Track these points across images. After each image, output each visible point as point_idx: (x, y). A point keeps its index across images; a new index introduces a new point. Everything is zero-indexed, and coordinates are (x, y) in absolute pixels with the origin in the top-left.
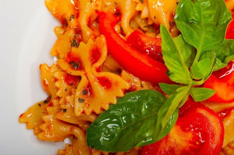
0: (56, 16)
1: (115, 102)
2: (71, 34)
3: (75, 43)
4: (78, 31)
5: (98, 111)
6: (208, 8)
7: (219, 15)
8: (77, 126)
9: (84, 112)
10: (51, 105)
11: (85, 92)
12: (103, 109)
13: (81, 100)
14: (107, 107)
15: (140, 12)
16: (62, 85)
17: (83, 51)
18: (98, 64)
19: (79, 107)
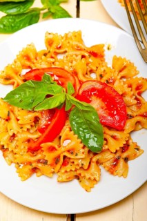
0: (31, 175)
1: (76, 136)
2: (40, 165)
3: (45, 162)
4: (39, 161)
5: (82, 145)
6: (25, 94)
7: (29, 87)
8: (91, 159)
9: (83, 153)
10: (80, 174)
11: (72, 153)
12: (81, 142)
13: (76, 155)
14: (80, 140)
15: (28, 130)
16: (69, 167)
17: (49, 157)
18: (56, 147)
19: (80, 156)
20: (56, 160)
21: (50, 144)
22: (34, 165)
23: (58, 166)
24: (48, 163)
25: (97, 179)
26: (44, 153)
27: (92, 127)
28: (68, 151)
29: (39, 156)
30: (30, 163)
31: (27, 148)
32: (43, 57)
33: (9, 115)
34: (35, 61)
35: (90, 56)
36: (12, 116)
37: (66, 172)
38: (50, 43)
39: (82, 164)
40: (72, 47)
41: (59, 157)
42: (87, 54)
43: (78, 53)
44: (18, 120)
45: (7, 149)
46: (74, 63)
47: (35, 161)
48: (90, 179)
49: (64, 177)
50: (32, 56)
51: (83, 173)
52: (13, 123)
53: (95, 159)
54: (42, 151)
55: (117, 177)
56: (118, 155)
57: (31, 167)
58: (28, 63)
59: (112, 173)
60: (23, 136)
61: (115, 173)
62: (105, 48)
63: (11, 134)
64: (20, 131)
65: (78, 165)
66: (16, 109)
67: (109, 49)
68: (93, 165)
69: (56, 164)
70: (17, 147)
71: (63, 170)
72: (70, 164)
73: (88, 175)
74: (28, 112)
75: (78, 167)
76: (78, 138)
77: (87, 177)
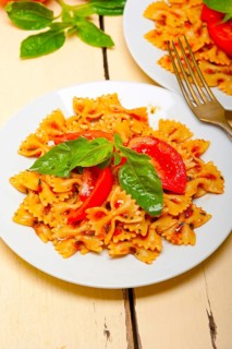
1: (130, 196)
2: (86, 238)
4: (84, 233)
5: (137, 207)
6: (58, 159)
8: (149, 226)
9: (140, 216)
10: (136, 245)
11: (126, 217)
13: (132, 218)
14: (134, 201)
15: (66, 200)
16: (122, 236)
17: (97, 226)
18: (106, 211)
19: (137, 219)
20: (107, 228)
21: (97, 209)
22: (79, 238)
23: (109, 236)
24: (96, 234)
25: (159, 248)
26: (90, 222)
27: (148, 184)
28: (121, 215)
29: (83, 227)
30: (73, 237)
31: (66, 220)
32: (74, 123)
33: (40, 183)
34: (64, 128)
35: (131, 119)
36: (43, 185)
37: (120, 242)
38: (80, 108)
39: (140, 230)
40: (109, 110)
41: (109, 224)
42: (127, 117)
43: (117, 115)
44: (51, 188)
45: (42, 222)
46: (114, 125)
47: (78, 234)
48: (149, 249)
49: (118, 249)
50: (60, 124)
51: (140, 243)
52: (46, 192)
53: (154, 225)
54: (88, 220)
55: (183, 246)
56: (181, 219)
57: (74, 241)
58: (56, 132)
59: (176, 243)
60: (60, 207)
61: (180, 242)
62: (149, 111)
63: (46, 205)
64: (57, 200)
65: (134, 232)
66: (48, 178)
67: (152, 112)
68: (153, 234)
69: (107, 232)
70: (54, 219)
71: (116, 240)
72: (123, 232)
73: (147, 244)
74: (65, 179)
75: (134, 236)
76: (132, 198)
77: (146, 248)
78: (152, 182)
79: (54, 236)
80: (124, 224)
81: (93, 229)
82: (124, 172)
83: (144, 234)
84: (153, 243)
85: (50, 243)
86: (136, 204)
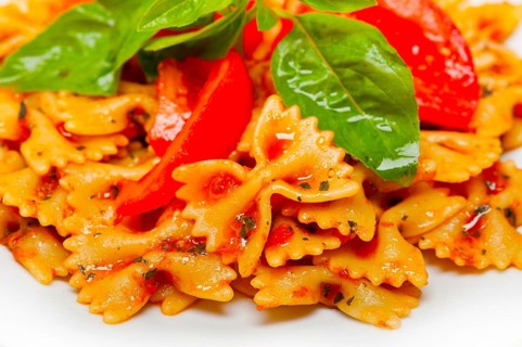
1: (312, 119)
3: (197, 245)
5: (339, 154)
9: (348, 177)
11: (305, 186)
19: (340, 189)
20: (244, 225)
21: (210, 165)
22: (155, 260)
24: (212, 244)
25: (417, 281)
26: (189, 211)
27: (368, 85)
28: (290, 180)
29: (169, 227)
30: (136, 259)
33: (23, 114)
36: (35, 118)
37: (291, 264)
39: (352, 224)
44: (60, 126)
48: (386, 285)
49: (282, 289)
51: (356, 267)
53: (394, 215)
54: (182, 205)
55: (491, 274)
56: (477, 197)
57: (139, 270)
59: (470, 268)
60: (89, 176)
61: (482, 262)
64: (79, 157)
65: (333, 232)
69: (247, 236)
70: (70, 209)
71: (275, 260)
72: (298, 235)
73: (377, 268)
74: (100, 98)
75: (334, 243)
76: (320, 128)
77: (376, 280)
78: (379, 79)
79: (72, 262)
80: (299, 205)
81: (198, 230)
82: (289, 57)
83: (366, 236)
84: (397, 264)
85: (60, 286)
86: (334, 143)
